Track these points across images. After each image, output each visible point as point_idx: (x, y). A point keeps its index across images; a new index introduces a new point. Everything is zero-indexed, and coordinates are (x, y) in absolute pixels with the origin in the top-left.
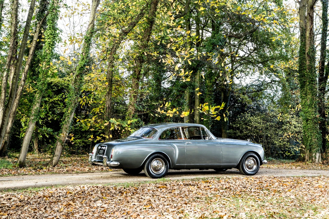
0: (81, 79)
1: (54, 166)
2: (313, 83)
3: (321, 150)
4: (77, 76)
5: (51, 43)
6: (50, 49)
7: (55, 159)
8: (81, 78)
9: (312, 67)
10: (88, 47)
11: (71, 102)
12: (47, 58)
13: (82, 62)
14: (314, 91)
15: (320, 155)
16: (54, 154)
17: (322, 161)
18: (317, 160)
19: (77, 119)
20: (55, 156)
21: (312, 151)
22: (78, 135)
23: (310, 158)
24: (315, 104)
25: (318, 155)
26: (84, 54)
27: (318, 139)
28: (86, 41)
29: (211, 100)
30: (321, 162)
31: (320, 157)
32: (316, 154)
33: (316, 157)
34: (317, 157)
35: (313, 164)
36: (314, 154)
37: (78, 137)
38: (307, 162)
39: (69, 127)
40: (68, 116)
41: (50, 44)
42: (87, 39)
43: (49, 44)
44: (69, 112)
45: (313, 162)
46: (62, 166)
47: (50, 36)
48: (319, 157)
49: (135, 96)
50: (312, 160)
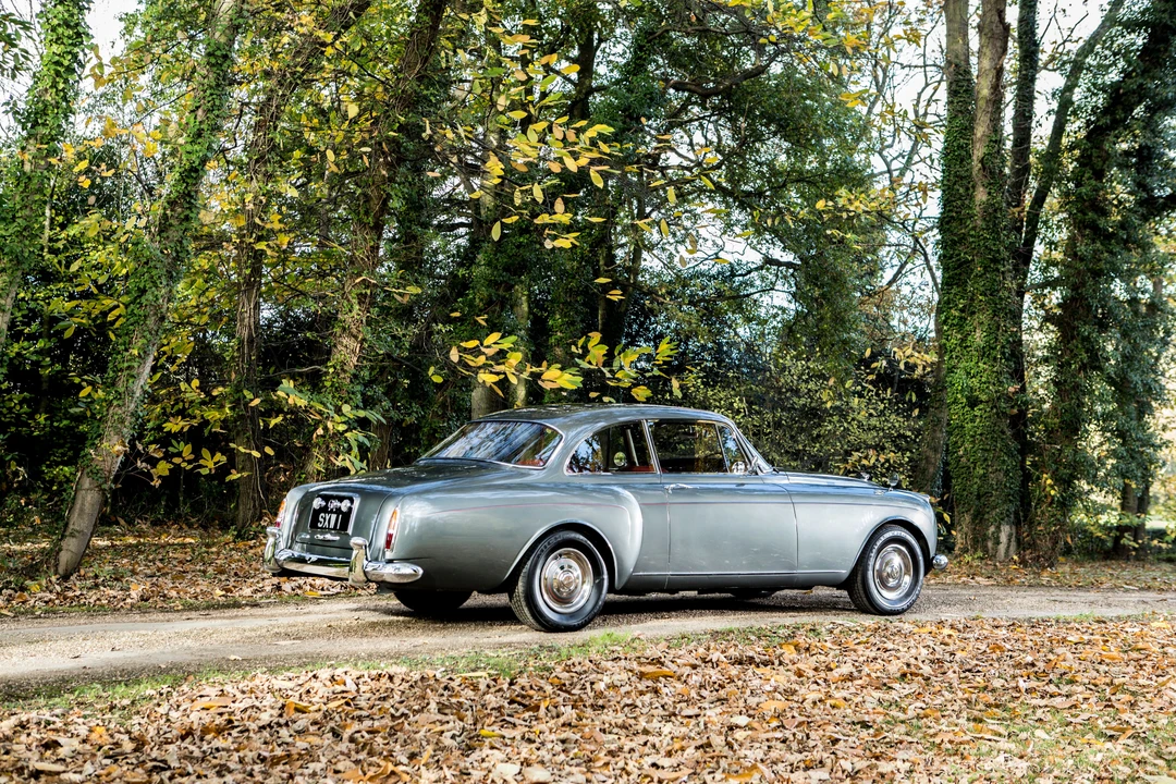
0: (187, 218)
1: (66, 577)
2: (998, 270)
3: (1016, 513)
4: (172, 203)
5: (66, 63)
6: (61, 86)
7: (70, 548)
8: (187, 212)
9: (995, 211)
10: (218, 85)
11: (142, 313)
12: (44, 125)
13: (197, 147)
14: (1001, 299)
15: (1014, 531)
16: (66, 525)
17: (1018, 554)
18: (1002, 548)
19: (84, 384)
20: (72, 535)
21: (986, 516)
22: (62, 446)
23: (975, 541)
24: (1003, 347)
25: (1005, 532)
26: (200, 112)
27: (1007, 473)
28: (213, 60)
29: (573, 323)
30: (1015, 557)
31: (1013, 539)
32: (998, 528)
33: (998, 537)
34: (1003, 538)
35: (987, 564)
36: (992, 529)
37: (64, 455)
38: (968, 558)
39: (132, 415)
40: (129, 368)
41: (61, 65)
42: (218, 53)
43: (58, 63)
44: (135, 352)
45: (988, 556)
46: (96, 577)
47: (60, 30)
48: (1009, 540)
49: (365, 295)
50: (985, 550)
